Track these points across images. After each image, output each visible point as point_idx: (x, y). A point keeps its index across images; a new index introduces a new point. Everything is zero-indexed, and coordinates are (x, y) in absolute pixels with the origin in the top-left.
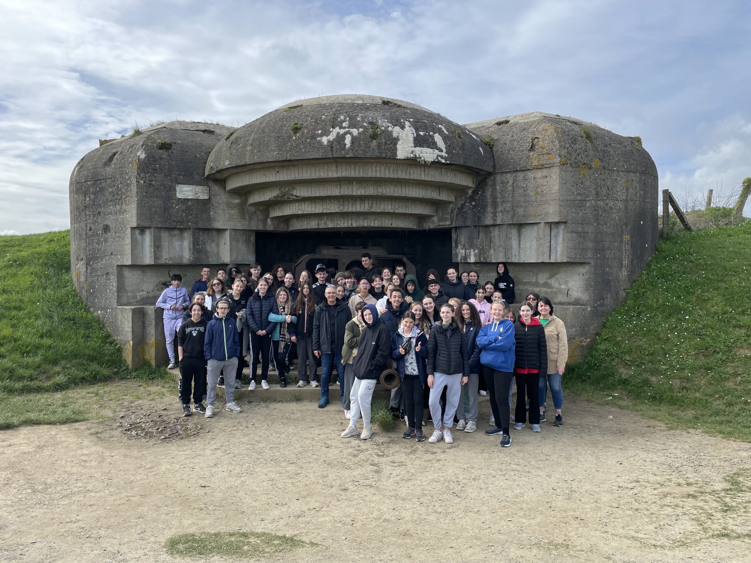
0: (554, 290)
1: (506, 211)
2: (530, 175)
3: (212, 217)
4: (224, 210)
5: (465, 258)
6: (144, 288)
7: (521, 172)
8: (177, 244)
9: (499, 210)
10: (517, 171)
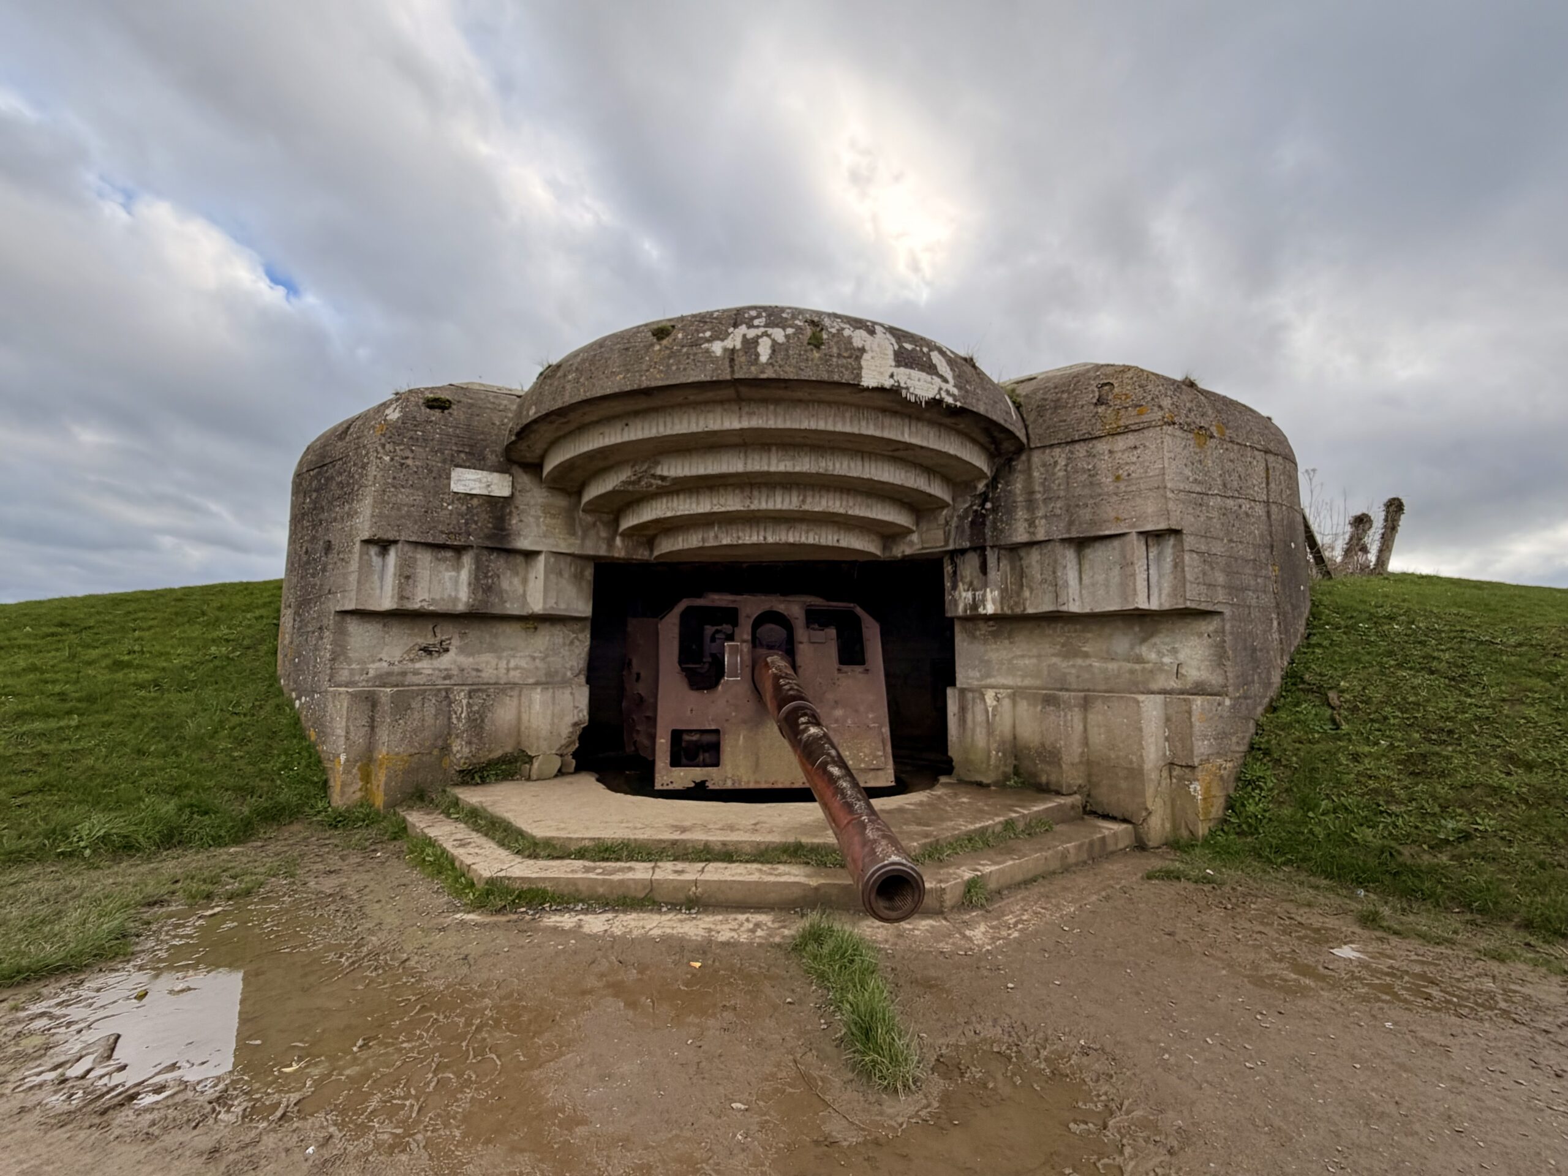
0: (1149, 666)
1: (1055, 515)
2: (1102, 446)
3: (514, 527)
4: (537, 518)
5: (974, 606)
6: (384, 656)
7: (1082, 444)
8: (448, 575)
9: (1040, 513)
10: (1073, 442)
